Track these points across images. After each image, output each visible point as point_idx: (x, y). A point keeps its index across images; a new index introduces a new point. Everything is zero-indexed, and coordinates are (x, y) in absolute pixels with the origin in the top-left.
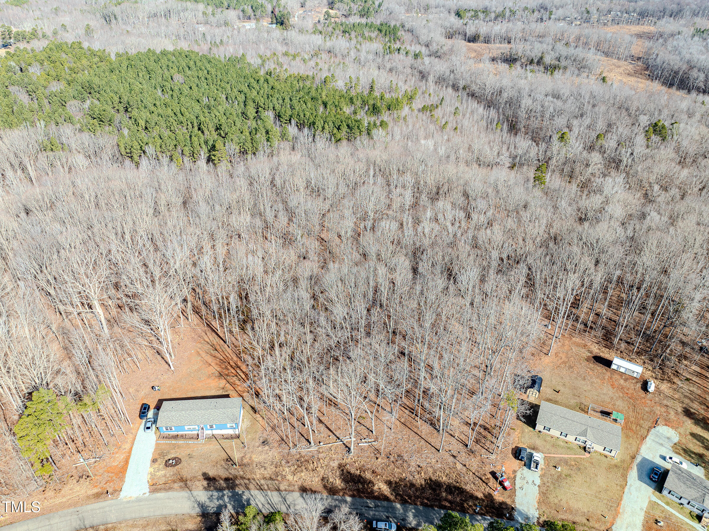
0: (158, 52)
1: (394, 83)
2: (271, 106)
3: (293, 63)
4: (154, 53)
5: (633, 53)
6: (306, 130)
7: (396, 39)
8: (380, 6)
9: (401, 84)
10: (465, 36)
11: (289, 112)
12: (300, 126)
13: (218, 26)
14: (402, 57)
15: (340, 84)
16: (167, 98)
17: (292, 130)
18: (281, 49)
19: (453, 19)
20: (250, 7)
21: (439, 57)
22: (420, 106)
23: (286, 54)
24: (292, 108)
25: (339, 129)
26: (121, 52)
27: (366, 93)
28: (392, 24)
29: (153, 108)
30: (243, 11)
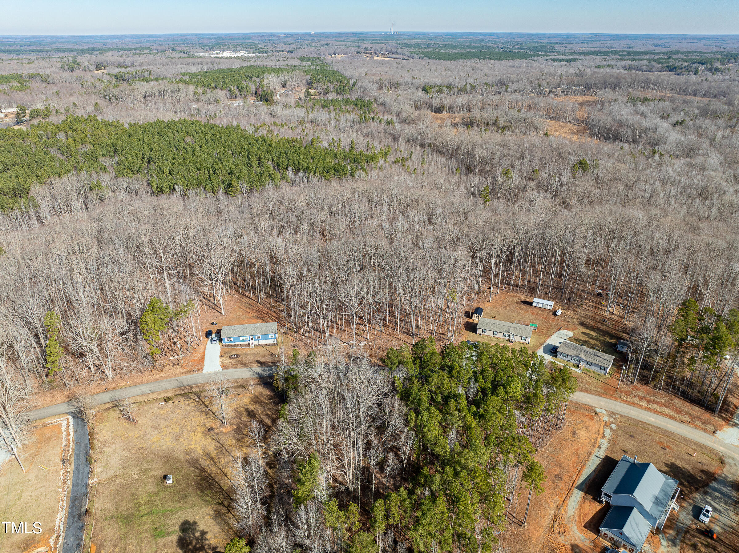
0: (166, 121)
1: (370, 143)
2: (271, 158)
3: (282, 130)
4: (163, 122)
5: (578, 117)
6: (301, 174)
7: (370, 111)
8: (354, 84)
9: (376, 144)
10: (432, 107)
11: (286, 162)
12: (296, 172)
13: (209, 103)
14: (376, 124)
15: (325, 144)
16: (182, 153)
17: (290, 174)
18: (269, 120)
19: (420, 94)
20: (236, 88)
21: (409, 123)
22: (393, 160)
23: (274, 124)
24: (288, 159)
25: (327, 172)
26: (133, 122)
27: (347, 151)
28: (367, 99)
29: (173, 161)
30: (230, 91)
